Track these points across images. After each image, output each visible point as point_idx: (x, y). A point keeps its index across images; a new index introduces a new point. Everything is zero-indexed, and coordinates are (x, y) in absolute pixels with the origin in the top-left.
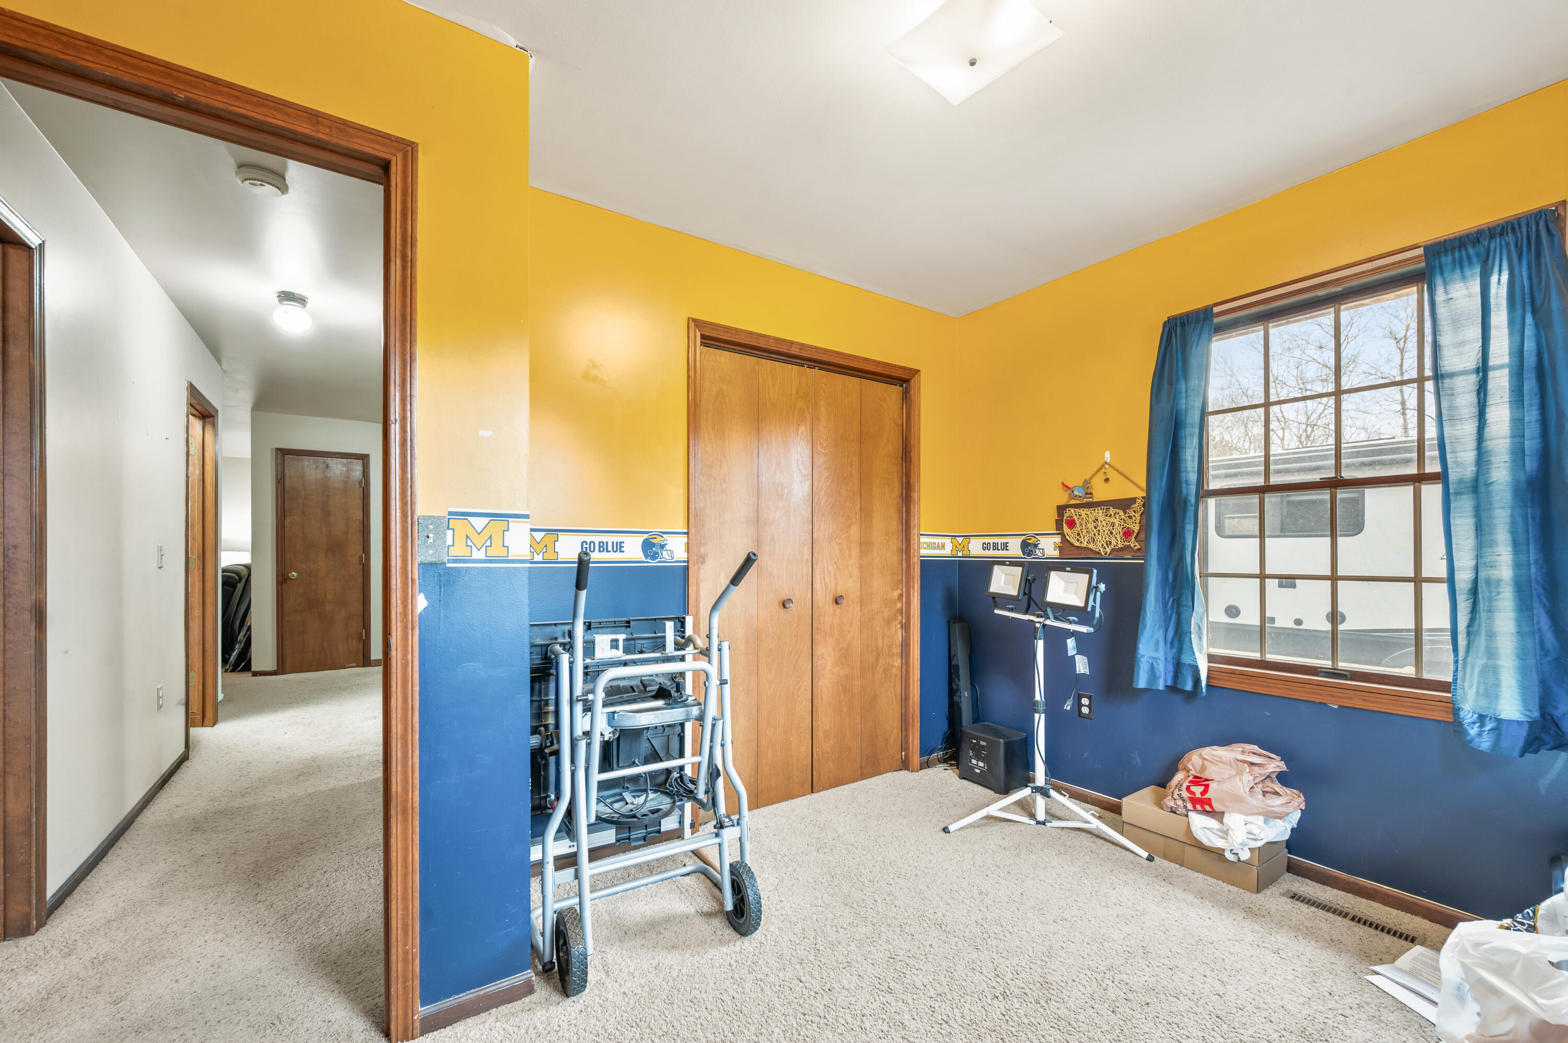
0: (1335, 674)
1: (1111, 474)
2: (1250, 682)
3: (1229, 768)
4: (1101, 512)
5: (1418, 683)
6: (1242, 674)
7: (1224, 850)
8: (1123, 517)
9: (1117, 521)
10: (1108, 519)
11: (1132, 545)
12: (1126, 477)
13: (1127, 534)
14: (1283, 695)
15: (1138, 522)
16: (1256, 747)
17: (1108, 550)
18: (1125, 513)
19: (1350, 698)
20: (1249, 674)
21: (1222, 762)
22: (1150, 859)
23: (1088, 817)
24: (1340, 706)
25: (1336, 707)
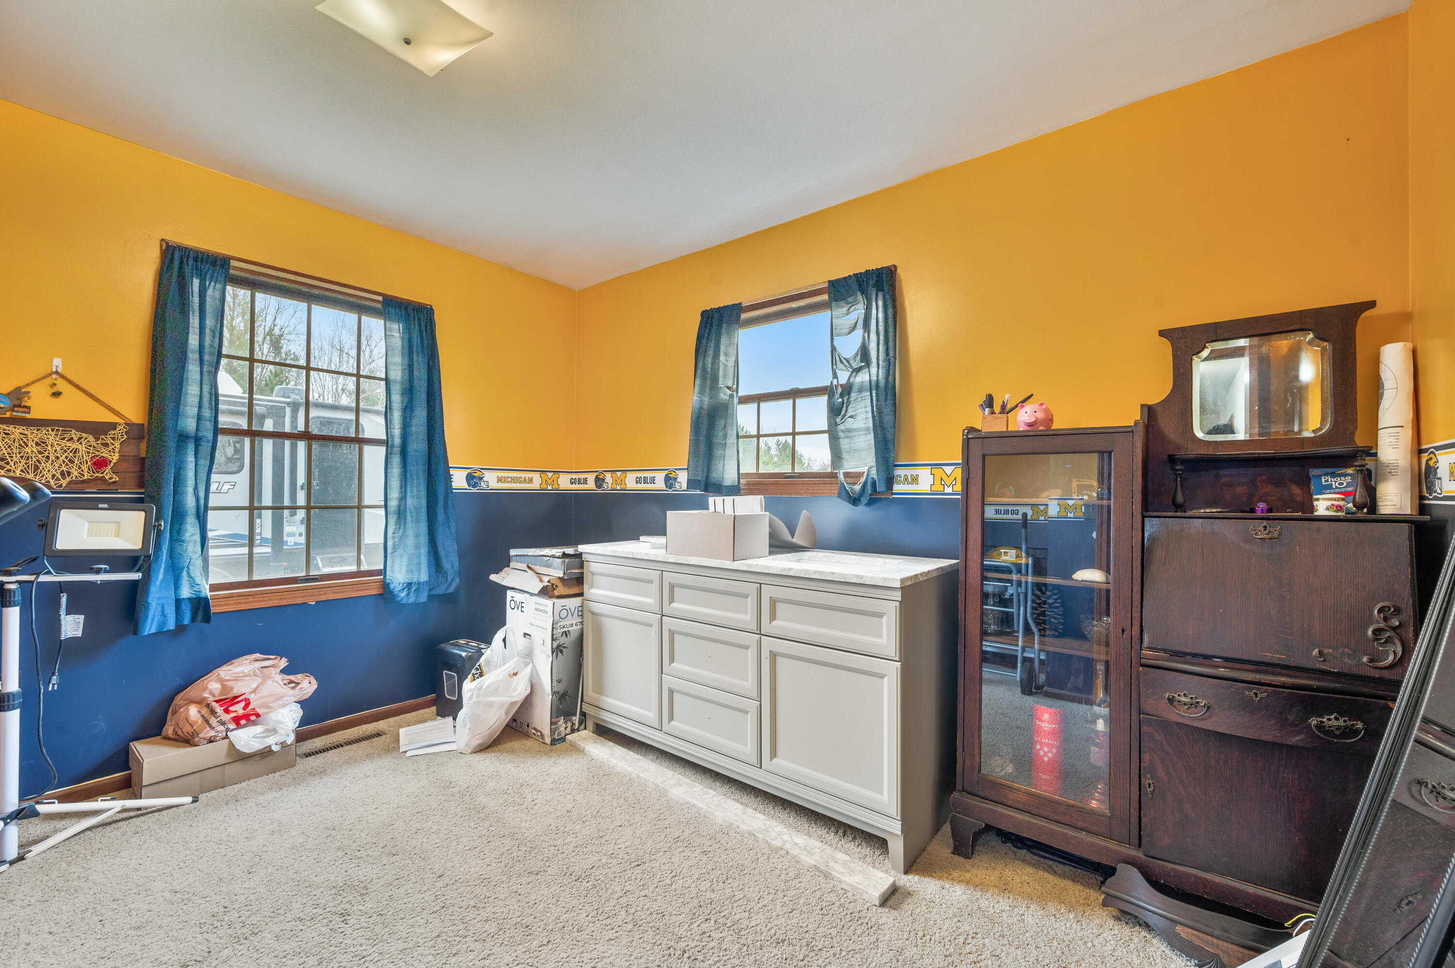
0: (307, 579)
1: (62, 385)
2: (248, 600)
3: (255, 677)
4: (53, 433)
5: (359, 574)
6: (239, 595)
7: (270, 746)
8: (94, 444)
9: (82, 448)
10: (64, 443)
11: (107, 477)
12: (91, 396)
13: (100, 464)
14: (277, 605)
15: (117, 450)
16: (258, 655)
17: (64, 483)
18: (97, 439)
19: (325, 594)
20: (247, 594)
21: (247, 676)
22: (195, 800)
23: (111, 806)
24: (317, 602)
25: (314, 603)
